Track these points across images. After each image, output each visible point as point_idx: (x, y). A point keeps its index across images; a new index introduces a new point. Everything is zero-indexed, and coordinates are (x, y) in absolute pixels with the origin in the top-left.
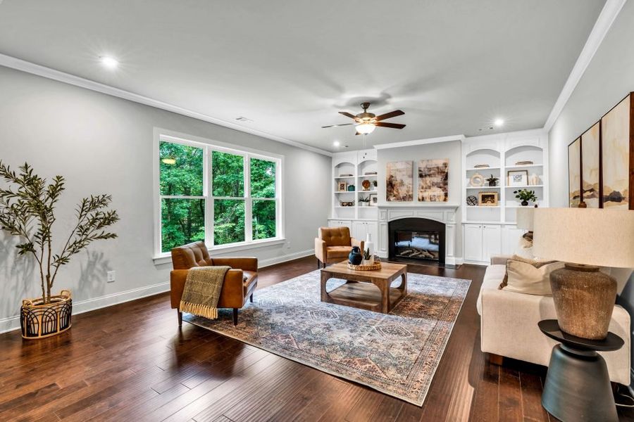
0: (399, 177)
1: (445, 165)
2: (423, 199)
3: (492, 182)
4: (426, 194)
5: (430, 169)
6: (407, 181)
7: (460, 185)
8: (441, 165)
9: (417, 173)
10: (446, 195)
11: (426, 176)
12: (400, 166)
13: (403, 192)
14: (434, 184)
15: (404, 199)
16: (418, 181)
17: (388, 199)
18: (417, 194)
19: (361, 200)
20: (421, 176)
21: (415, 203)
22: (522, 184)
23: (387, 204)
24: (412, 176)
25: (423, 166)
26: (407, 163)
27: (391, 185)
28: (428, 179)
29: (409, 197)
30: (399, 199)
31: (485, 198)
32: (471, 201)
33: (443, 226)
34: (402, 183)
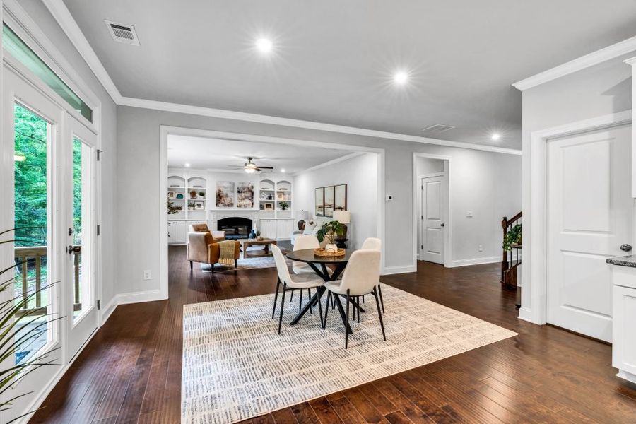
0: (225, 192)
1: (252, 187)
2: (240, 206)
3: (270, 197)
4: (241, 203)
5: (244, 189)
6: (230, 194)
7: (257, 199)
8: (250, 187)
9: (236, 190)
10: (253, 204)
11: (242, 192)
12: (226, 185)
13: (227, 201)
14: (246, 197)
15: (228, 205)
16: (236, 195)
17: (217, 205)
18: (236, 202)
19: (190, 206)
20: (239, 192)
21: (235, 208)
22: (281, 199)
23: (217, 209)
24: (232, 192)
25: (240, 186)
26: (230, 183)
27: (219, 196)
28: (243, 194)
29: (230, 205)
30: (225, 206)
31: (268, 206)
32: (262, 207)
33: (251, 221)
34: (227, 196)
